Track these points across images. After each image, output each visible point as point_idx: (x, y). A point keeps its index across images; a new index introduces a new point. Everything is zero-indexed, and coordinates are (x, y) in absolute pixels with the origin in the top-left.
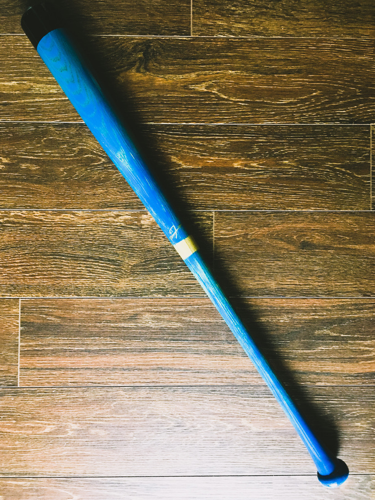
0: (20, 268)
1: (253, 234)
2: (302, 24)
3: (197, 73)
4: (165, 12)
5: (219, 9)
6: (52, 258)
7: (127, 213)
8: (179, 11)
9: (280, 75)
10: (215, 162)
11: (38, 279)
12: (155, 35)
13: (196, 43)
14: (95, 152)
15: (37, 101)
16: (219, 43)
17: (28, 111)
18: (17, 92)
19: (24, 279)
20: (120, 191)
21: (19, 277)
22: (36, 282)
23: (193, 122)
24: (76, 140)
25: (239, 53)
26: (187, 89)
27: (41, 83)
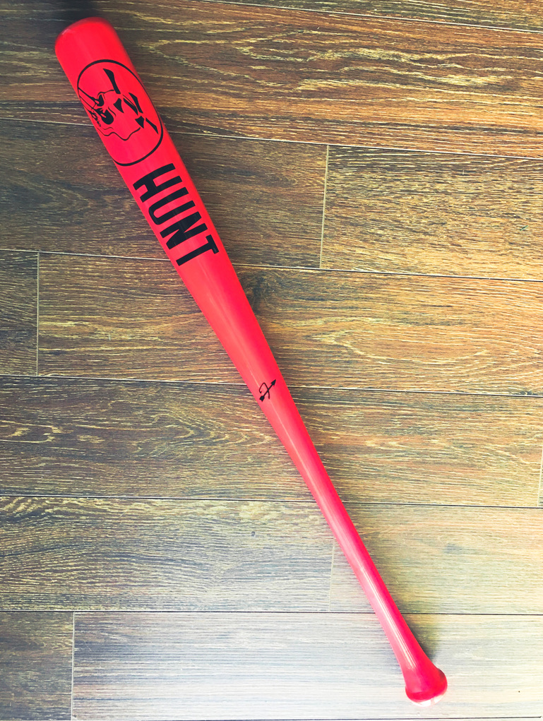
0: (75, 573)
1: (386, 533)
2: (470, 259)
3: (324, 319)
4: (286, 233)
5: (361, 232)
6: (118, 561)
7: (221, 502)
8: (306, 233)
9: (437, 327)
10: (341, 438)
11: (99, 587)
12: (270, 264)
13: (326, 278)
14: (180, 420)
15: (103, 350)
16: (357, 280)
17: (90, 364)
18: (74, 337)
19: (79, 587)
20: (214, 473)
21: (73, 585)
22: (97, 591)
23: (316, 384)
24: (155, 404)
25: (384, 294)
26: (311, 340)
27: (109, 325)
